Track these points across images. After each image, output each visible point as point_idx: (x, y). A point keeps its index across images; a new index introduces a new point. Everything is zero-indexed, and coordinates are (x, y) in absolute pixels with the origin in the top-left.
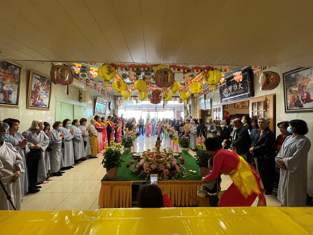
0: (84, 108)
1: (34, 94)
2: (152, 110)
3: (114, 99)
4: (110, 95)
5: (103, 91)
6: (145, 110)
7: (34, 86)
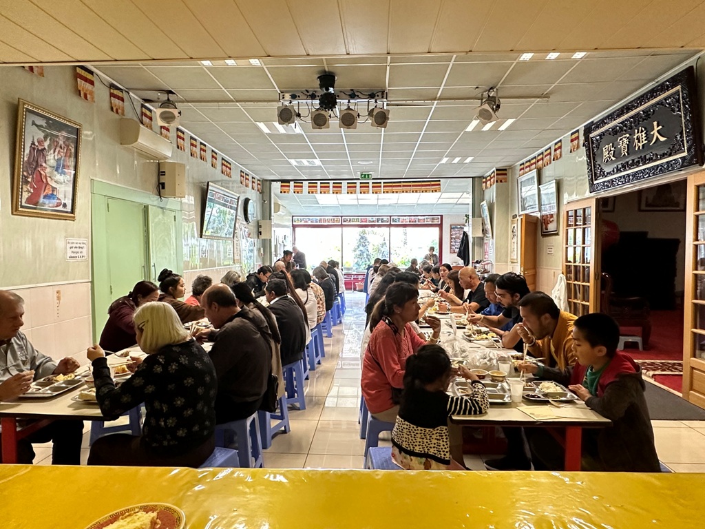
0: (173, 214)
1: (30, 172)
2: (373, 222)
3: (258, 190)
4: (247, 177)
5: (225, 165)
6: (352, 223)
7: (31, 147)
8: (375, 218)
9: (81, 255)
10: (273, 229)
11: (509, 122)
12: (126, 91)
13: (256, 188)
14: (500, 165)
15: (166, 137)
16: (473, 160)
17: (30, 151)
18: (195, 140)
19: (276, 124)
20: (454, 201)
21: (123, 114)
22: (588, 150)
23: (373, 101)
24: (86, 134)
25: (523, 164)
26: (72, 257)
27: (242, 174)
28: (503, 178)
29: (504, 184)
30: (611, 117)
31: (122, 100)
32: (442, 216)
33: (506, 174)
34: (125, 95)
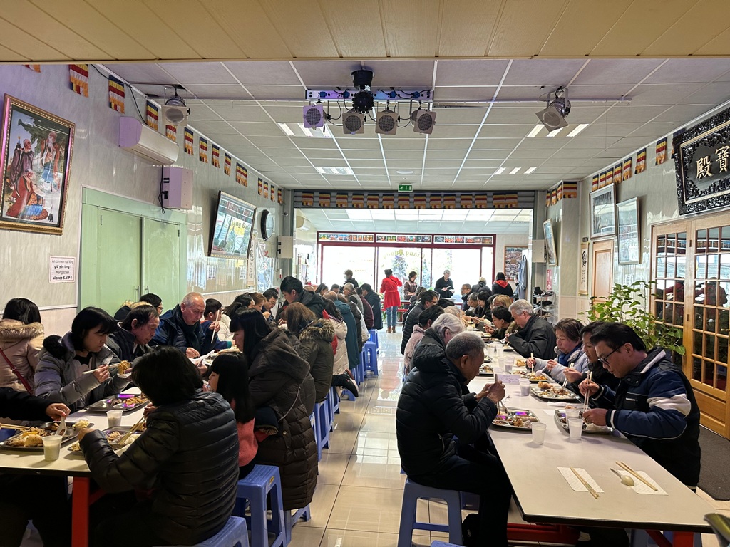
0: (177, 228)
1: (13, 179)
2: (412, 241)
3: (279, 202)
4: (266, 186)
5: (239, 172)
6: (387, 242)
7: (16, 149)
8: (414, 237)
9: (68, 275)
10: (295, 246)
11: (581, 127)
12: (127, 85)
13: (276, 199)
14: (568, 177)
15: (172, 138)
16: (535, 171)
17: (15, 154)
18: (206, 141)
19: (302, 126)
20: (511, 218)
21: (123, 111)
22: (678, 163)
23: (416, 102)
24: (80, 133)
25: (597, 176)
26: (56, 278)
27: (260, 182)
28: (573, 193)
29: (572, 200)
30: (707, 124)
31: (123, 94)
32: (495, 236)
33: (575, 188)
34: (126, 90)
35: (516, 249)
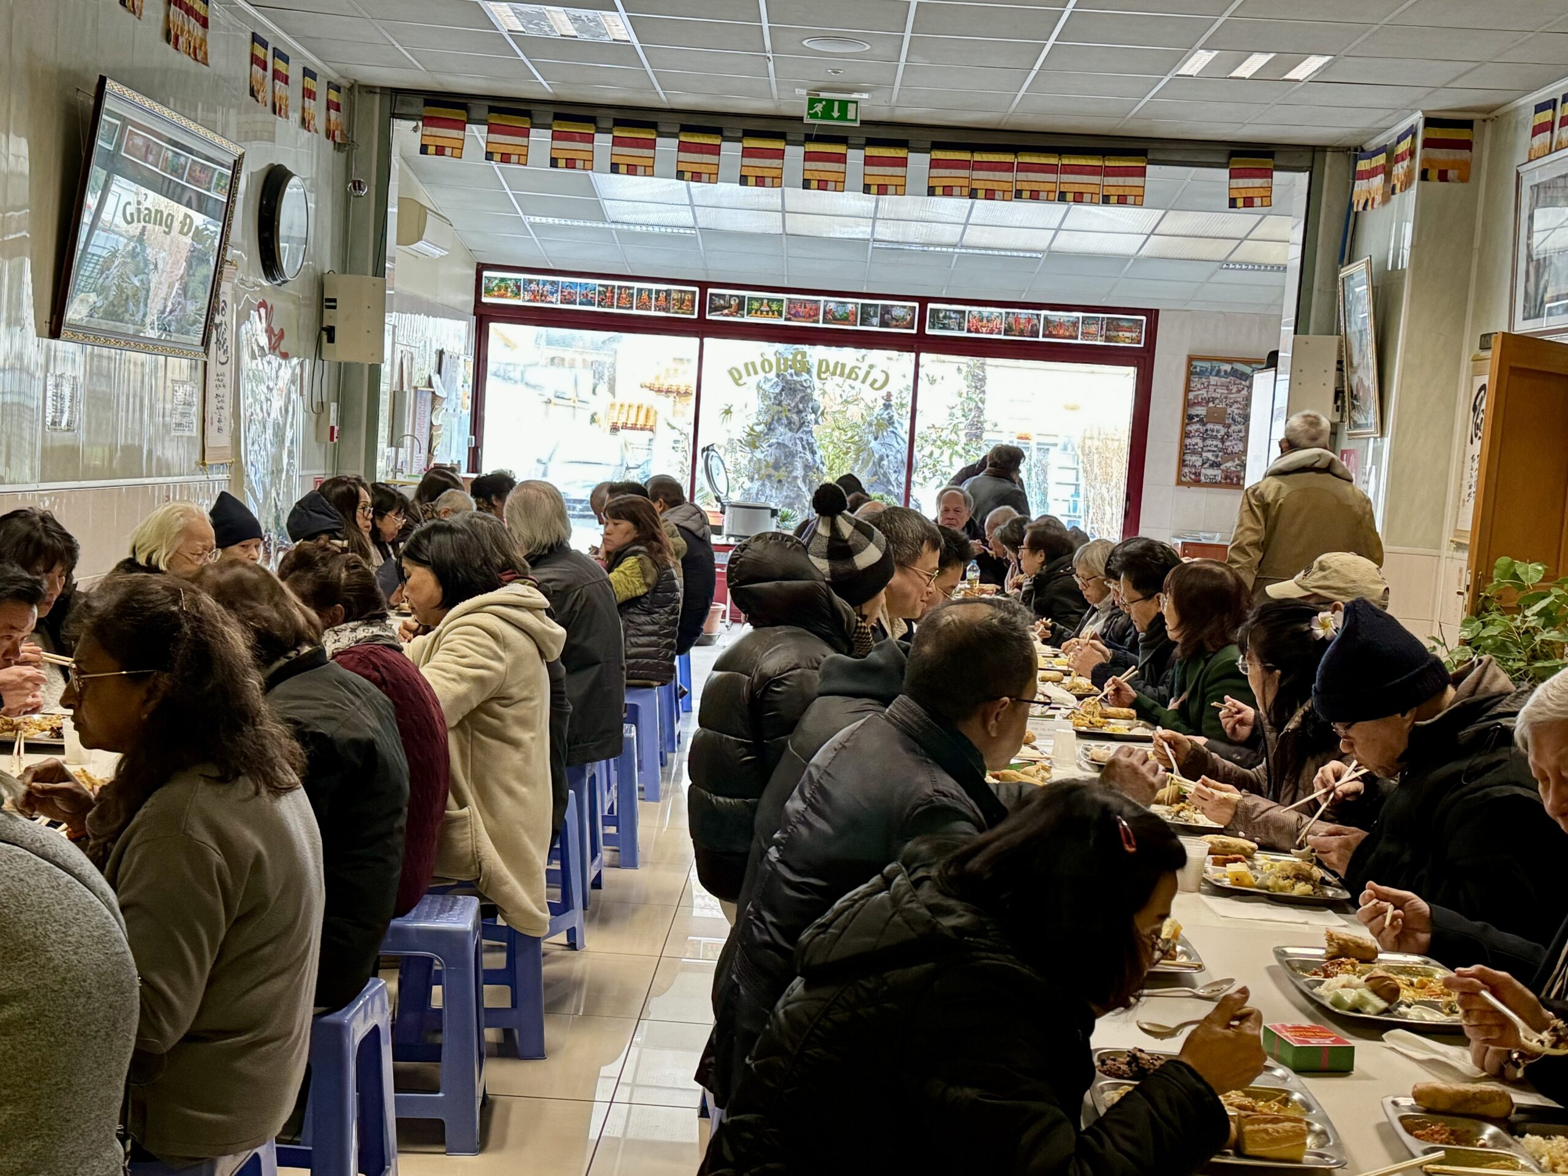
2: (844, 320)
3: (329, 134)
4: (281, 66)
6: (748, 319)
8: (852, 304)
13: (320, 122)
14: (1444, 103)
16: (1324, 69)
20: (1222, 250)
25: (1551, 104)
27: (260, 51)
28: (1455, 165)
29: (1457, 187)
32: (1153, 315)
33: (1467, 145)
35: (1227, 367)
